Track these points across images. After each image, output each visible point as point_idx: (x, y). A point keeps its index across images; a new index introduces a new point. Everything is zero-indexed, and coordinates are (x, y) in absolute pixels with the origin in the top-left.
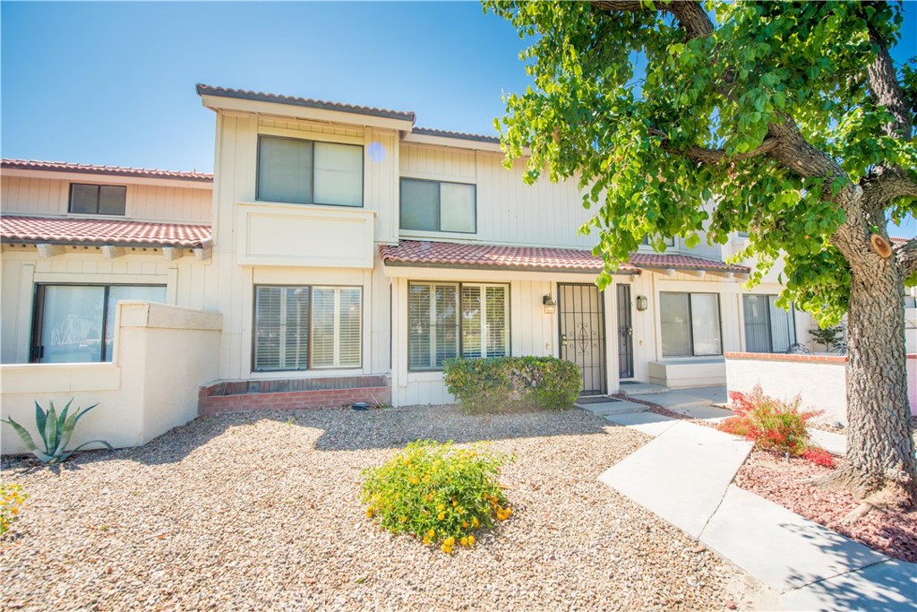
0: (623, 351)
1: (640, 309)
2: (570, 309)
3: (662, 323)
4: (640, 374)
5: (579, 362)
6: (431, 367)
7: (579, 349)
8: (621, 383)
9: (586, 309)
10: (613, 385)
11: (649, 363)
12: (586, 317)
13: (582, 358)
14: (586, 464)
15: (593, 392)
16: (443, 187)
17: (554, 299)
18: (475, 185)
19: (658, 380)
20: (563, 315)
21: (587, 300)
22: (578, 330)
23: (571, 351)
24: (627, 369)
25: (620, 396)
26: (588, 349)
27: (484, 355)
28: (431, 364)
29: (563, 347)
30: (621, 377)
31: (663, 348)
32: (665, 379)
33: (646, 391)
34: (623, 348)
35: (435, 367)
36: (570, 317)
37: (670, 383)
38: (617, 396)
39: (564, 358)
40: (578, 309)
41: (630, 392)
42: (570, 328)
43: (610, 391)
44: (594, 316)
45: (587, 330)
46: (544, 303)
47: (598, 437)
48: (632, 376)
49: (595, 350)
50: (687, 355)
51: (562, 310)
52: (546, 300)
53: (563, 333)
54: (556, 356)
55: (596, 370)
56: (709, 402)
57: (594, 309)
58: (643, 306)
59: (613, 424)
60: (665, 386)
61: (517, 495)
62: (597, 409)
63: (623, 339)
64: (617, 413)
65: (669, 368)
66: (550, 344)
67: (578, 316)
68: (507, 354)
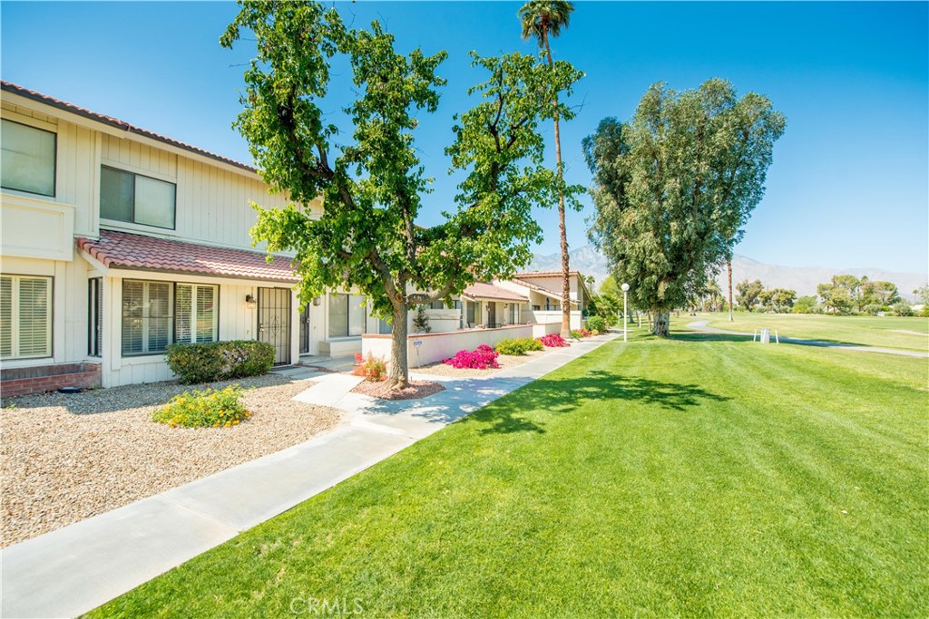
0: (303, 334)
1: (315, 305)
2: (266, 305)
3: (330, 314)
4: (313, 350)
5: (272, 342)
6: (143, 352)
7: (272, 334)
8: (301, 357)
9: (278, 306)
10: (295, 358)
11: (320, 342)
12: (278, 311)
13: (274, 339)
14: (283, 396)
15: (280, 364)
16: (138, 180)
17: (255, 298)
18: (176, 185)
19: (325, 352)
20: (261, 310)
21: (280, 299)
22: (272, 320)
23: (266, 335)
24: (305, 346)
25: (300, 365)
26: (278, 334)
27: (194, 341)
28: (144, 349)
29: (260, 333)
30: (300, 352)
31: (330, 330)
32: (329, 352)
33: (315, 360)
34: (303, 332)
35: (148, 352)
36: (266, 311)
37: (332, 355)
38: (298, 365)
39: (261, 340)
40: (272, 306)
41: (306, 361)
42: (266, 319)
43: (293, 363)
44: (284, 311)
45: (279, 320)
46: (247, 300)
47: (287, 385)
48: (308, 351)
49: (284, 335)
50: (344, 335)
51: (261, 306)
52: (248, 298)
53: (261, 322)
54: (256, 339)
55: (283, 348)
56: (352, 363)
57: (284, 306)
58: (318, 302)
59: (296, 379)
60: (329, 356)
61: (251, 409)
62: (285, 373)
63: (303, 325)
64: (298, 374)
65: (332, 345)
66: (250, 330)
67: (272, 311)
68: (215, 339)
